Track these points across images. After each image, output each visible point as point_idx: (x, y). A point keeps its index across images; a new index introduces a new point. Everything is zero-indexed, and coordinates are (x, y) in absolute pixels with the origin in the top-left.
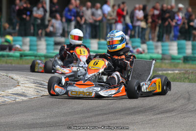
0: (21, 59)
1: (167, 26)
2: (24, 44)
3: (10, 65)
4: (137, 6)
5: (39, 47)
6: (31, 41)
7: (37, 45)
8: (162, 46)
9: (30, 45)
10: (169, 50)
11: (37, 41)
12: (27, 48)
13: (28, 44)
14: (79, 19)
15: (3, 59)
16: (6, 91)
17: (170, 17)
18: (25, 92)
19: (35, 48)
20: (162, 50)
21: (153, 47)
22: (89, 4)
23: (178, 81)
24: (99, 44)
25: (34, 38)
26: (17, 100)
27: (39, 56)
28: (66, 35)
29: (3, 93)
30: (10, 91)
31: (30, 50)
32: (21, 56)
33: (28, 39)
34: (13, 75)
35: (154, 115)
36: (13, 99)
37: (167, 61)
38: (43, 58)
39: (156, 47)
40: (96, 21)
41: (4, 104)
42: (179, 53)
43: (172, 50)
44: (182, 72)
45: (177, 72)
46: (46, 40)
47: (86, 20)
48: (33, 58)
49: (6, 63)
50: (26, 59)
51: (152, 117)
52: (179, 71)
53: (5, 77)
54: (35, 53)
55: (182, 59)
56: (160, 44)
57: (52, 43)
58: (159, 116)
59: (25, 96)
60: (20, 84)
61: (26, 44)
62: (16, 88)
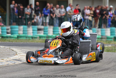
0: (18, 39)
1: (104, 19)
2: (20, 30)
3: (11, 42)
4: (86, 7)
5: (29, 32)
6: (23, 28)
7: (27, 31)
8: (101, 31)
9: (23, 31)
10: (105, 33)
11: (27, 28)
12: (21, 32)
14: (52, 15)
15: (7, 39)
16: (10, 58)
17: (106, 14)
18: (20, 58)
19: (26, 32)
20: (101, 33)
22: (58, 6)
23: (111, 52)
25: (26, 27)
26: (16, 63)
27: (29, 37)
28: (44, 24)
29: (8, 59)
30: (12, 58)
31: (23, 33)
32: (18, 37)
33: (22, 27)
34: (13, 48)
35: (97, 72)
36: (14, 63)
37: (104, 40)
38: (31, 38)
39: (98, 32)
40: (62, 16)
41: (8, 66)
42: (111, 35)
43: (107, 33)
44: (113, 46)
45: (110, 46)
46: (33, 28)
47: (56, 15)
48: (25, 38)
49: (9, 41)
50: (21, 39)
51: (96, 73)
52: (111, 45)
53: (8, 49)
54: (26, 35)
55: (113, 38)
56: (100, 29)
57: (36, 29)
58: (100, 73)
59: (21, 61)
60: (17, 54)
61: (21, 30)
62: (15, 56)
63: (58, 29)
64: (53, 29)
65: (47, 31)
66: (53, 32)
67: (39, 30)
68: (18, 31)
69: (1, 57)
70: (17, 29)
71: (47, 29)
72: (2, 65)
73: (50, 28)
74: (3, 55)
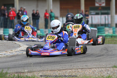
21: (44, 32)
26: (24, 53)
29: (16, 50)
36: (22, 53)
60: (21, 46)
62: (20, 48)
63: (8, 31)
64: (4, 31)
66: (4, 33)
69: (9, 49)
72: (13, 54)
74: (9, 47)
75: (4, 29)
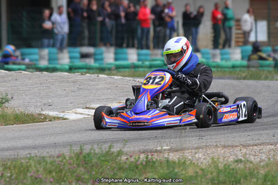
2: (41, 58)
6: (49, 54)
7: (58, 59)
8: (222, 54)
9: (50, 59)
11: (58, 53)
13: (47, 57)
21: (210, 56)
24: (139, 55)
25: (54, 50)
33: (45, 52)
39: (214, 56)
46: (69, 52)
56: (218, 52)
57: (78, 55)
61: (44, 58)
63: (126, 54)
64: (116, 54)
65: (102, 59)
66: (116, 59)
67: (84, 56)
68: (37, 60)
70: (36, 57)
71: (101, 54)
73: (108, 52)
75: (116, 50)
